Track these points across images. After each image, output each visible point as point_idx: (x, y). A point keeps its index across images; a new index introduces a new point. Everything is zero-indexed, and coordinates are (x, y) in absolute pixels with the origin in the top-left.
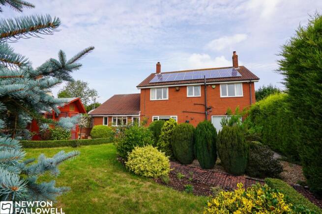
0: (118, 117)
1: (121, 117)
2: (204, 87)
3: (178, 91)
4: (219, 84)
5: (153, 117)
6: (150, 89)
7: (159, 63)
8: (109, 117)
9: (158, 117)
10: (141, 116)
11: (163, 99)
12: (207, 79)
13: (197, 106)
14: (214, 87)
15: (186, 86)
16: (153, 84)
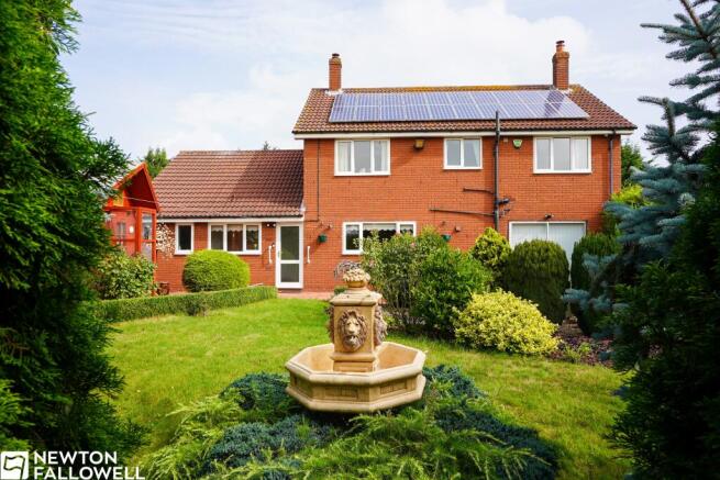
0: (229, 225)
1: (241, 225)
2: (492, 144)
3: (418, 150)
4: (531, 137)
5: (345, 224)
6: (333, 140)
7: (335, 55)
8: (196, 224)
9: (361, 224)
10: (306, 221)
11: (374, 173)
12: (503, 120)
13: (470, 195)
14: (518, 143)
15: (442, 139)
16: (342, 127)
